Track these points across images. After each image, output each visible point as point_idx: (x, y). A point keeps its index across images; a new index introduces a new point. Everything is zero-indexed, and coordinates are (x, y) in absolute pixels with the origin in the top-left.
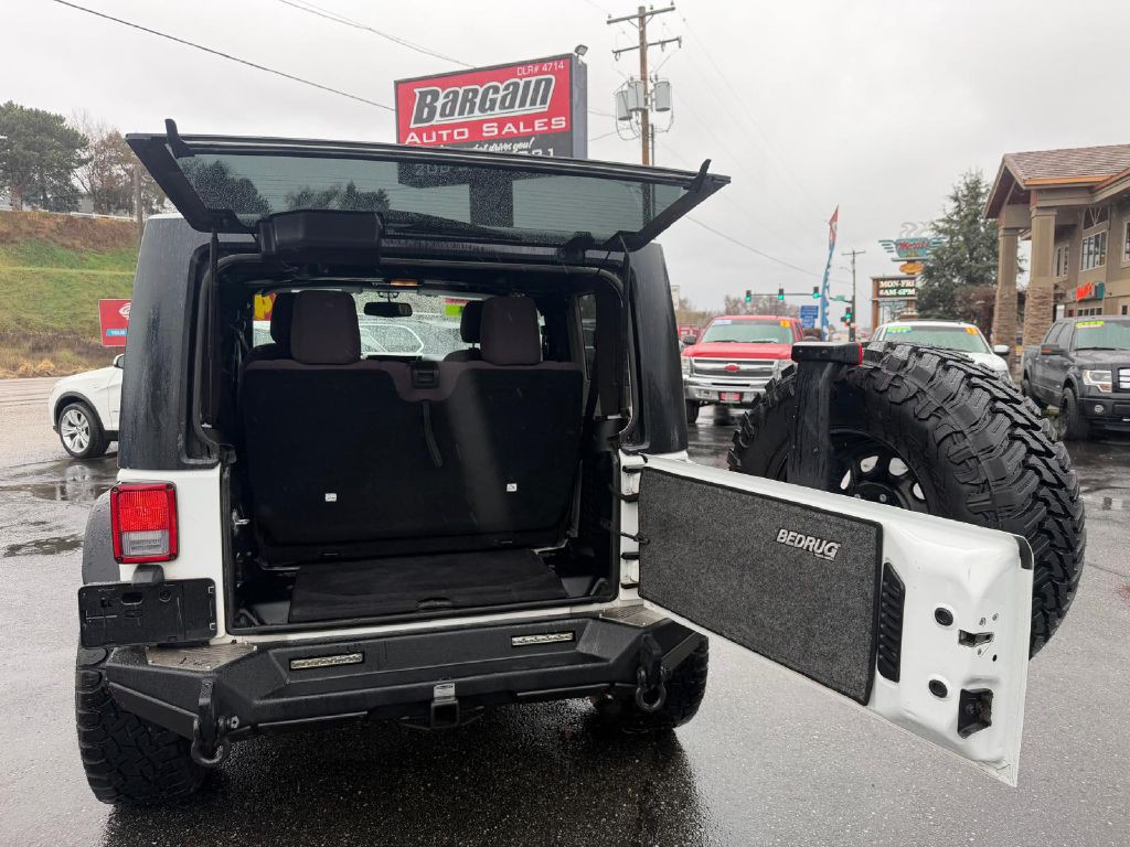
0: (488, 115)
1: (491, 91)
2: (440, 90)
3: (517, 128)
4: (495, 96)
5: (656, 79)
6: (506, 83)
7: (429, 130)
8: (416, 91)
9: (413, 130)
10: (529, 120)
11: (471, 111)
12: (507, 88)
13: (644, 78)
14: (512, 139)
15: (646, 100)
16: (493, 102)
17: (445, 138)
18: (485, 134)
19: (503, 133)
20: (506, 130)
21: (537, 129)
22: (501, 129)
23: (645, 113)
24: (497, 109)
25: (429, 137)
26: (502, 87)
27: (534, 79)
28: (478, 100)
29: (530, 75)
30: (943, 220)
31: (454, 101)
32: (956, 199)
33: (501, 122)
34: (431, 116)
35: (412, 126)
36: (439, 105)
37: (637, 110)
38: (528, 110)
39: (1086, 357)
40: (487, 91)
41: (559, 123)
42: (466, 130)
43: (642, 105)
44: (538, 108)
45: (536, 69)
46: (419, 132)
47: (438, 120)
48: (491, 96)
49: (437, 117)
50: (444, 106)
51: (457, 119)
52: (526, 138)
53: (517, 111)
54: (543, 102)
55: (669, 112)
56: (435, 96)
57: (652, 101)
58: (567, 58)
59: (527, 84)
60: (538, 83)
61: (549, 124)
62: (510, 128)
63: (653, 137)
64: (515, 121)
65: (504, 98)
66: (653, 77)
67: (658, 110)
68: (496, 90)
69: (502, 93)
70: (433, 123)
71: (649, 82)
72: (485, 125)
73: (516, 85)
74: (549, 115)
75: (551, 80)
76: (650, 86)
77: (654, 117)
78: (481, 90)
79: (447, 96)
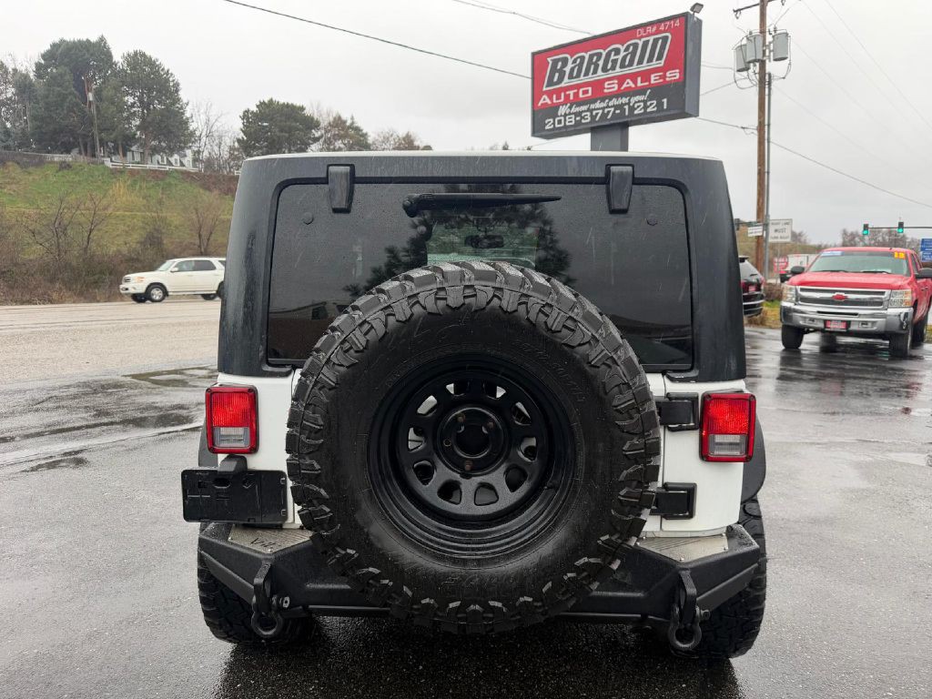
1: (613, 53)
2: (569, 57)
3: (635, 83)
4: (616, 57)
5: (775, 31)
6: (625, 45)
7: (558, 92)
8: (549, 59)
9: (546, 92)
10: (645, 75)
11: (595, 72)
12: (627, 49)
13: (763, 32)
14: (630, 93)
15: (764, 52)
16: (615, 62)
17: (571, 98)
18: (606, 91)
19: (622, 88)
20: (625, 85)
21: (652, 82)
22: (620, 85)
23: (763, 64)
24: (618, 69)
25: (558, 98)
26: (622, 49)
27: (651, 39)
28: (601, 63)
29: (649, 35)
31: (581, 65)
33: (621, 79)
34: (561, 79)
35: (545, 89)
36: (567, 69)
37: (754, 61)
38: (645, 66)
41: (673, 75)
42: (590, 89)
43: (760, 56)
44: (655, 64)
45: (654, 29)
46: (550, 94)
47: (566, 82)
48: (612, 57)
49: (566, 79)
50: (572, 69)
51: (583, 79)
52: (641, 91)
53: (635, 69)
54: (659, 58)
55: (787, 61)
56: (565, 62)
57: (770, 52)
59: (646, 44)
60: (656, 41)
61: (664, 77)
62: (629, 83)
63: (770, 84)
64: (633, 77)
65: (624, 59)
66: (772, 29)
67: (775, 60)
68: (617, 51)
69: (622, 54)
70: (563, 85)
71: (767, 33)
72: (606, 83)
73: (636, 45)
74: (664, 69)
75: (667, 37)
76: (769, 38)
77: (771, 67)
78: (604, 54)
79: (574, 62)
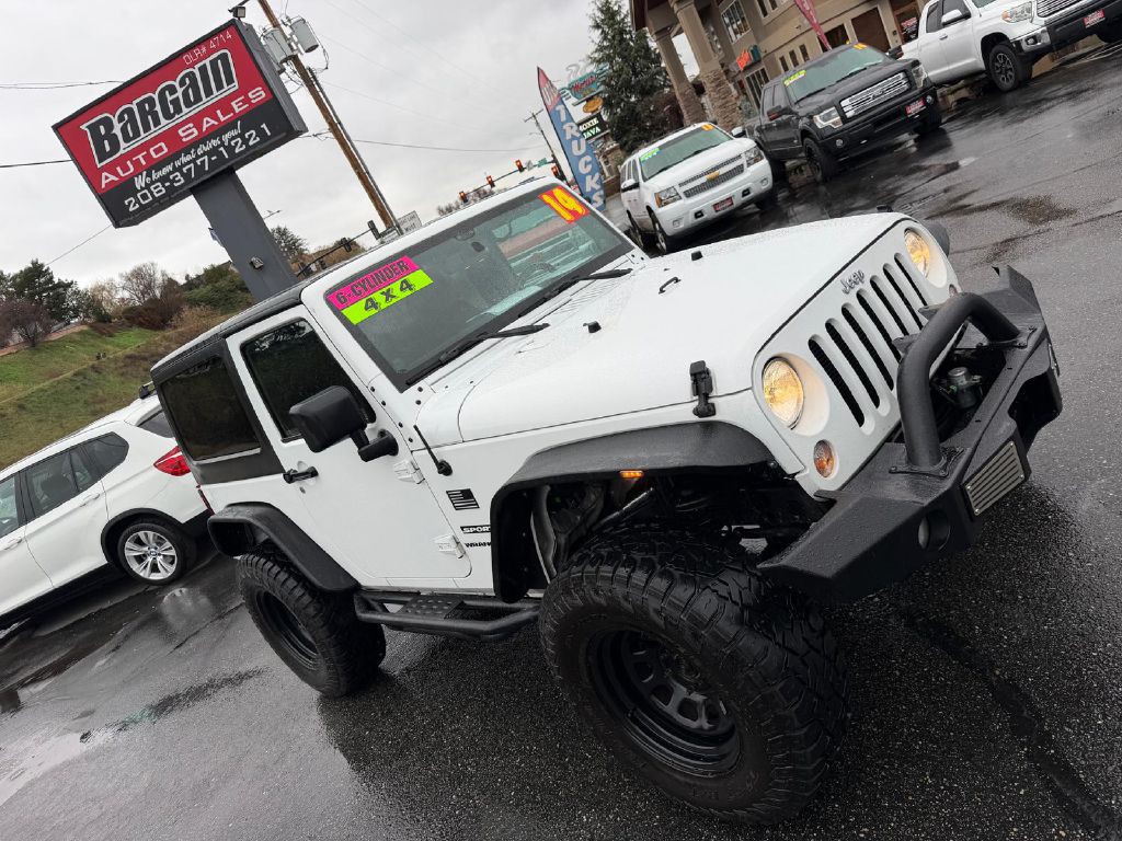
0: (178, 119)
1: (167, 93)
2: (111, 116)
3: (216, 118)
4: (174, 96)
5: (289, 21)
6: (178, 79)
7: (122, 162)
8: (84, 127)
9: (105, 169)
10: (224, 105)
11: (157, 123)
12: (182, 83)
13: (276, 25)
14: (217, 132)
15: (290, 45)
16: (176, 102)
17: (144, 163)
18: (184, 140)
19: (204, 129)
20: (205, 126)
21: (237, 110)
22: (199, 127)
23: (295, 59)
24: (185, 110)
25: (126, 169)
26: (176, 84)
27: (207, 62)
28: (158, 108)
29: (201, 60)
30: (597, 51)
31: (132, 120)
32: (597, 26)
33: (197, 120)
34: (115, 147)
35: (99, 166)
36: (117, 130)
37: (285, 60)
38: (217, 95)
39: (810, 104)
40: (162, 94)
41: (258, 95)
42: (163, 144)
43: (289, 53)
44: (228, 90)
45: (204, 50)
46: (111, 168)
47: (124, 147)
48: (170, 98)
49: (123, 144)
50: (124, 130)
51: (144, 137)
52: (230, 125)
53: (206, 102)
54: (230, 81)
55: (319, 49)
56: (108, 124)
57: (296, 44)
58: (230, 25)
59: (203, 70)
60: (214, 63)
61: (247, 100)
62: (208, 122)
63: (316, 80)
64: (210, 112)
65: (185, 94)
66: (285, 20)
67: (307, 52)
68: (172, 90)
69: (180, 91)
70: (122, 152)
71: (283, 26)
72: (180, 131)
73: (191, 76)
74: (242, 91)
75: (226, 55)
76: (287, 31)
77: (307, 60)
78: (156, 97)
79: (121, 119)
